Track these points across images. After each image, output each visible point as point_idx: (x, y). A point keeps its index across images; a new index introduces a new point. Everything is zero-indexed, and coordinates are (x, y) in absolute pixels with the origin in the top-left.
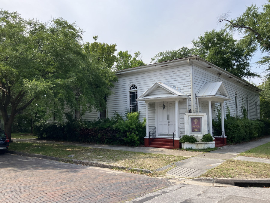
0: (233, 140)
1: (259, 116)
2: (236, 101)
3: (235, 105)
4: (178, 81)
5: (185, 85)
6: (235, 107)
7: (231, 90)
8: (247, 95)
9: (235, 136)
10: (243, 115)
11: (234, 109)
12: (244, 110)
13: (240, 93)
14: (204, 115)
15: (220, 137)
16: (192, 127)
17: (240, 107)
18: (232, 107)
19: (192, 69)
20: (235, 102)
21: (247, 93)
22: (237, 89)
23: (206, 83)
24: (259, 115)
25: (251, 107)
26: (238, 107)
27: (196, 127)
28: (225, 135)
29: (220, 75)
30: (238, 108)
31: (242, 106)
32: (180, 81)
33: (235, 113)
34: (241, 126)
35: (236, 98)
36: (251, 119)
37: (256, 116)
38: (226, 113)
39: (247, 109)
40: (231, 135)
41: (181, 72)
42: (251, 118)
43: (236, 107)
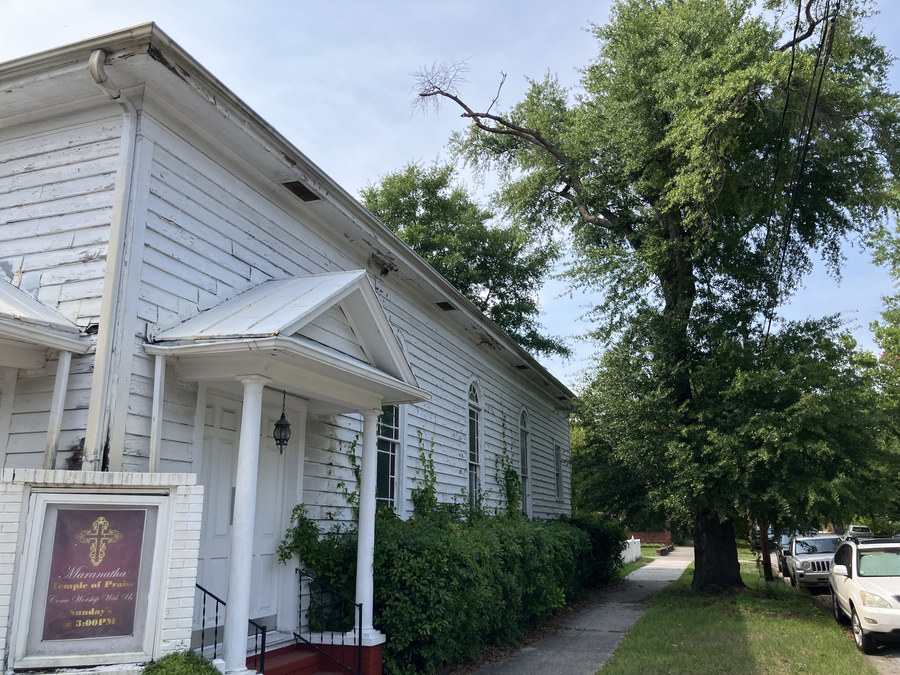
0: (424, 653)
1: (569, 502)
2: (473, 426)
3: (466, 447)
4: (32, 228)
5: (75, 255)
6: (467, 457)
7: (447, 370)
8: (524, 409)
9: (434, 630)
10: (503, 498)
11: (458, 463)
12: (510, 474)
13: (492, 396)
14: (181, 490)
15: (338, 639)
16: (51, 592)
17: (493, 457)
18: (448, 452)
19: (138, 135)
20: (466, 430)
21: (523, 401)
22: (480, 374)
23: (271, 279)
24: (567, 497)
25: (540, 465)
26: (482, 455)
27: (96, 592)
28: (376, 627)
29: (385, 272)
30: (481, 462)
31: (500, 453)
32: (45, 227)
33: (466, 484)
34: (479, 562)
35: (472, 413)
36: (536, 516)
37: (557, 501)
38: (414, 486)
39: (524, 471)
40: (412, 624)
41: (64, 160)
42: (536, 509)
43: (472, 457)
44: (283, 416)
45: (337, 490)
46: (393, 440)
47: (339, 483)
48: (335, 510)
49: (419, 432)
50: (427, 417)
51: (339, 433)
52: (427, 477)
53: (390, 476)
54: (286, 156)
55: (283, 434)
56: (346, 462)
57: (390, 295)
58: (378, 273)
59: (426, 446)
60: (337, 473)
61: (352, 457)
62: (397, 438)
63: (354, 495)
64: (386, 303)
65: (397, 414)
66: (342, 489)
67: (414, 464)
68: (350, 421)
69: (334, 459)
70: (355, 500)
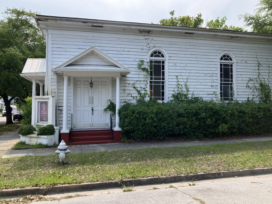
3: (218, 78)
6: (218, 81)
13: (245, 56)
16: (40, 114)
17: (246, 79)
18: (201, 81)
20: (218, 72)
22: (232, 50)
26: (235, 79)
27: (44, 115)
29: (149, 33)
30: (234, 82)
31: (254, 77)
33: (218, 90)
35: (226, 65)
44: (91, 81)
45: (128, 96)
46: (161, 81)
47: (128, 94)
48: (128, 100)
49: (177, 77)
50: (183, 71)
51: (128, 82)
52: (178, 90)
53: (161, 91)
54: (83, 22)
55: (91, 85)
56: (132, 89)
57: (154, 38)
58: (147, 34)
59: (182, 80)
60: (128, 92)
61: (134, 87)
62: (164, 80)
63: (136, 97)
64: (152, 41)
65: (163, 73)
66: (130, 95)
67: (174, 86)
68: (133, 78)
69: (126, 88)
70: (137, 98)
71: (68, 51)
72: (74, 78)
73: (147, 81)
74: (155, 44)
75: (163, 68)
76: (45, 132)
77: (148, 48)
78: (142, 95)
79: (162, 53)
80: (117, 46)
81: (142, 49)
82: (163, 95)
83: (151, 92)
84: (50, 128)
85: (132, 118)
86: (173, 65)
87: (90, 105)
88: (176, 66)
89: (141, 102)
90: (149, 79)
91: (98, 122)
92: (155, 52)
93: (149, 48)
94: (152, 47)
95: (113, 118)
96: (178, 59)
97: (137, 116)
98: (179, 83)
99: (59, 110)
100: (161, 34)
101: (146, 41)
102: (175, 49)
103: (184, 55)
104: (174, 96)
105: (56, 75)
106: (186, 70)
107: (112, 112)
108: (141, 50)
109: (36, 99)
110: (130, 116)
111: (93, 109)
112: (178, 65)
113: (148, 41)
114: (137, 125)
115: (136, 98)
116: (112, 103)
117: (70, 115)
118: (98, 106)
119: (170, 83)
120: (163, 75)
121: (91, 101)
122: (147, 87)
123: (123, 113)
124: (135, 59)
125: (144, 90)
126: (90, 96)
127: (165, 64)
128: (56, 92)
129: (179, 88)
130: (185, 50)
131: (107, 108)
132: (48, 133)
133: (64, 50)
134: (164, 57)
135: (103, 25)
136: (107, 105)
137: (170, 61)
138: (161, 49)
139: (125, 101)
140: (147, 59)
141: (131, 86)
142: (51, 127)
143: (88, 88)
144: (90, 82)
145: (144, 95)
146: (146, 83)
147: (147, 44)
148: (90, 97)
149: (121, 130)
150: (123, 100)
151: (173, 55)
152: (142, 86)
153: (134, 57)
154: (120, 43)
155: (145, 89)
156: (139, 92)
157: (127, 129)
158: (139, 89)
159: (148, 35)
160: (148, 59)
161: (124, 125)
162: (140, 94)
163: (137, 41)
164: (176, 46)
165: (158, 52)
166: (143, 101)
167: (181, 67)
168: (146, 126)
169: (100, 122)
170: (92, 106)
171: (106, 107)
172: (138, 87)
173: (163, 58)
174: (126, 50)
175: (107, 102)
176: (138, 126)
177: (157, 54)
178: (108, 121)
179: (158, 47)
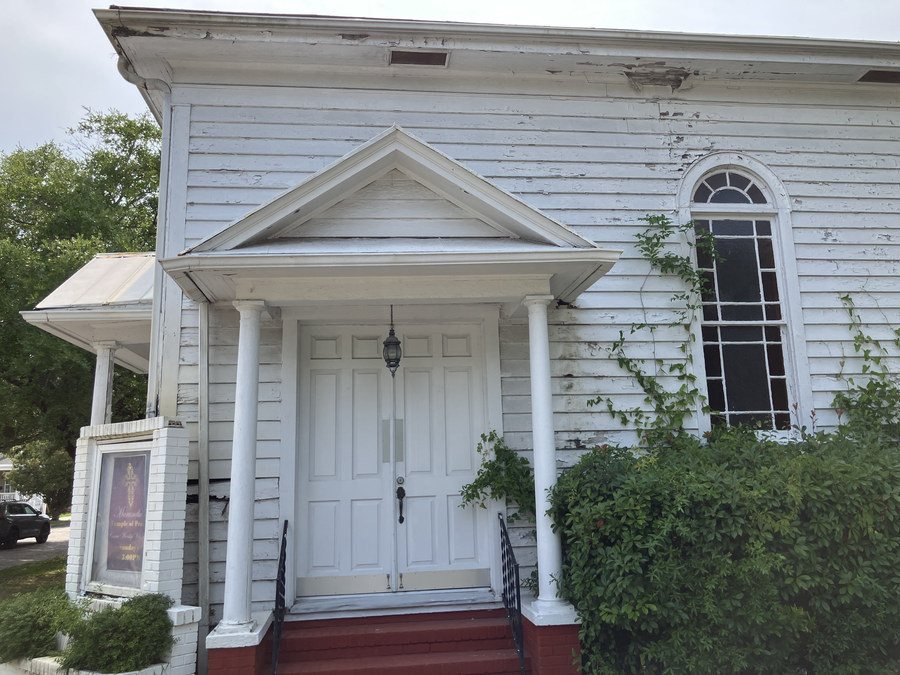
14: (155, 434)
19: (172, 107)
44: (392, 333)
45: (590, 409)
46: (765, 322)
47: (590, 398)
48: (592, 435)
49: (846, 298)
50: (876, 270)
51: (586, 334)
52: (865, 368)
53: (769, 377)
54: (344, 36)
55: (392, 355)
56: (612, 369)
57: (705, 112)
58: (667, 91)
59: (876, 318)
60: (590, 386)
61: (623, 362)
62: (780, 318)
63: (638, 413)
64: (698, 127)
65: (771, 280)
66: (603, 406)
67: (836, 351)
68: (612, 313)
69: (577, 368)
70: (643, 420)
71: (270, 185)
72: (301, 324)
73: (687, 327)
74: (712, 139)
75: (768, 259)
76: (103, 651)
77: (679, 160)
78: (668, 403)
79: (754, 181)
80: (519, 153)
81: (647, 164)
82: (781, 400)
83: (714, 387)
84: (140, 616)
85: (651, 545)
86: (818, 237)
87: (388, 468)
88: (835, 243)
89: (667, 440)
90: (699, 313)
91: (432, 562)
92: (716, 179)
93: (684, 156)
94: (700, 153)
95: (515, 538)
96: (838, 206)
97: (684, 531)
98: (867, 333)
99: (213, 498)
100: (739, 88)
101: (664, 126)
102: (819, 160)
103: (868, 188)
104: (847, 402)
105: (201, 308)
106: (891, 265)
107: (508, 502)
108: (646, 172)
109: (94, 442)
110: (638, 532)
111: (404, 487)
112: (842, 237)
113: (680, 126)
114: (684, 590)
115: (637, 422)
116: (506, 451)
117: (274, 530)
118: (430, 471)
119: (815, 334)
120: (772, 292)
121: (394, 442)
122: (690, 358)
123: (586, 509)
124: (617, 215)
125: (677, 373)
126: (387, 414)
127: (774, 238)
128: (204, 403)
129: (866, 357)
130: (872, 161)
131: (481, 483)
132: (126, 653)
133: (251, 180)
134: (765, 202)
135: (449, 46)
136: (478, 465)
137: (802, 220)
138: (745, 162)
139: (577, 441)
140: (676, 212)
141: (603, 354)
142: (153, 609)
143: (377, 373)
144: (386, 336)
145: (682, 403)
146: (684, 337)
147: (674, 138)
148: (386, 423)
149: (579, 622)
150: (566, 436)
151: (812, 190)
152: (663, 352)
153: (611, 202)
154: (532, 137)
155: (681, 367)
156: (650, 387)
157: (622, 617)
158: (649, 370)
159: (673, 96)
160: (682, 212)
161: (599, 591)
162: (659, 398)
163: (621, 126)
164: (824, 146)
165: (732, 176)
166: (676, 435)
167: (863, 249)
168: (740, 596)
169: (442, 566)
170: (395, 472)
171: (471, 479)
172: (643, 361)
173: (761, 205)
174: (566, 170)
175: (479, 450)
176: (694, 594)
177: (729, 187)
178: (488, 557)
179: (728, 152)
